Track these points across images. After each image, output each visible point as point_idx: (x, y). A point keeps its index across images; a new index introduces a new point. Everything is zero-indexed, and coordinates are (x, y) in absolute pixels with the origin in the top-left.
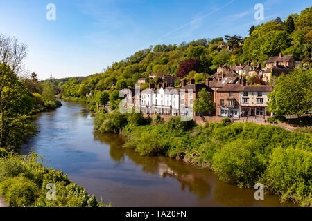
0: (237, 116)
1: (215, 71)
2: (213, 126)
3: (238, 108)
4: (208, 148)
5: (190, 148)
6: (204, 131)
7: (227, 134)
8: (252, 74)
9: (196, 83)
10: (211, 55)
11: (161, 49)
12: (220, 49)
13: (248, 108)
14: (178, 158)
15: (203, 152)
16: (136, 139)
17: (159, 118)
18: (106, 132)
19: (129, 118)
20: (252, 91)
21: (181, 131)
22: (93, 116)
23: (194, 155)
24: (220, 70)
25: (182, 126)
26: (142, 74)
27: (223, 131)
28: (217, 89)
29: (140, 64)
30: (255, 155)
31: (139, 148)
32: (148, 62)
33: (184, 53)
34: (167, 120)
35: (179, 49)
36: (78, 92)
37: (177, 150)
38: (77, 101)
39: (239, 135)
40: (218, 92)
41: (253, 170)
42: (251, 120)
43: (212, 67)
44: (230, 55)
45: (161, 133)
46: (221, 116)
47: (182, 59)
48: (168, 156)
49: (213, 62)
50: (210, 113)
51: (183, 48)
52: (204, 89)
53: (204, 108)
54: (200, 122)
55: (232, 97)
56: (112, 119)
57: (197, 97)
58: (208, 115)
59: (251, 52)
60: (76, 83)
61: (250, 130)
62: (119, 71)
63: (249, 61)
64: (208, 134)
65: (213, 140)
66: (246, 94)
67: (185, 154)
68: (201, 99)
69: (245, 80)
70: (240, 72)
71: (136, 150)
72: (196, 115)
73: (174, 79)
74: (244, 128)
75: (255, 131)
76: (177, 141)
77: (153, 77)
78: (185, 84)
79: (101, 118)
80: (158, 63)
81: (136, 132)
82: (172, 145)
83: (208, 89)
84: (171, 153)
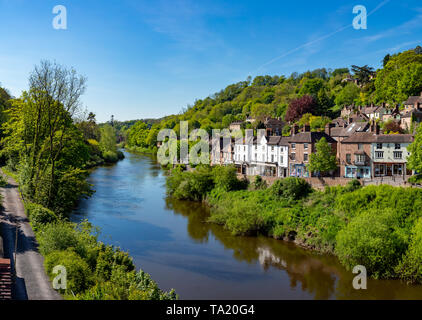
0: (369, 176)
1: (338, 113)
2: (336, 192)
3: (369, 165)
4: (329, 224)
5: (303, 224)
6: (324, 199)
7: (355, 202)
8: (387, 118)
9: (313, 130)
10: (333, 91)
11: (263, 81)
12: (344, 84)
13: (383, 164)
14: (286, 239)
15: (322, 230)
16: (226, 211)
17: (259, 180)
18: (182, 199)
19: (217, 179)
20: (388, 142)
21: (291, 199)
22: (166, 174)
23: (309, 234)
24: (345, 113)
25: (293, 192)
26: (236, 117)
27: (350, 199)
28: (341, 139)
29: (233, 103)
30: (393, 230)
31: (230, 225)
32: (245, 100)
33: (295, 87)
34: (270, 182)
35: (288, 82)
36: (147, 141)
37: (285, 227)
38: (144, 153)
39: (371, 203)
40: (342, 143)
41: (393, 252)
42: (387, 181)
43: (335, 109)
44: (359, 92)
45: (262, 202)
46: (347, 177)
47: (293, 96)
48: (272, 237)
49: (336, 101)
50: (331, 173)
51: (294, 80)
52: (323, 138)
53: (323, 166)
54: (317, 185)
55: (361, 151)
56: (193, 181)
57: (313, 150)
58: (328, 175)
59: (386, 89)
60: (145, 128)
61: (386, 195)
62: (204, 111)
63: (383, 101)
64: (330, 203)
65: (336, 211)
66: (380, 146)
67: (296, 233)
68: (319, 153)
69: (378, 127)
70: (372, 116)
71: (225, 227)
72: (313, 176)
73: (281, 124)
74: (377, 193)
75: (393, 198)
76: (284, 214)
77: (252, 121)
78: (296, 132)
79: (177, 178)
80: (259, 102)
81: (228, 200)
82: (278, 220)
83: (329, 139)
84: (277, 232)
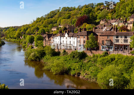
0: (112, 50)
1: (99, 23)
2: (97, 57)
3: (112, 46)
4: (94, 70)
5: (83, 70)
6: (92, 59)
7: (106, 61)
8: (121, 25)
9: (87, 30)
10: (96, 13)
11: (65, 9)
12: (102, 10)
13: (119, 45)
14: (76, 76)
15: (91, 72)
16: (51, 64)
17: (65, 51)
18: (32, 60)
19: (47, 52)
20: (121, 36)
21: (78, 59)
22: (24, 50)
23: (86, 74)
24: (102, 22)
25: (78, 56)
26: (55, 25)
27: (103, 60)
28: (100, 34)
29: (53, 19)
30: (123, 74)
31: (53, 70)
32: (58, 18)
33: (80, 12)
34: (69, 53)
35: (77, 9)
36: (15, 36)
37: (75, 71)
38: (14, 41)
39: (113, 62)
40: (100, 36)
41: (122, 83)
42: (120, 53)
43: (97, 21)
44: (108, 13)
45: (66, 60)
46: (102, 50)
47: (79, 16)
48: (70, 75)
49: (98, 17)
50: (95, 48)
51: (80, 9)
52: (92, 34)
53: (92, 46)
54: (89, 54)
55: (109, 39)
56: (36, 53)
57: (88, 39)
58: (94, 50)
59: (121, 11)
60: (14, 30)
61: (120, 59)
62: (41, 22)
63: (119, 17)
64: (95, 61)
65: (97, 65)
66: (117, 37)
67: (80, 73)
68: (90, 40)
69: (117, 29)
70: (114, 24)
71: (50, 71)
72: (87, 50)
73: (74, 28)
74: (116, 57)
75: (123, 60)
76: (75, 65)
77: (61, 26)
78: (80, 31)
79: (29, 51)
80: (64, 18)
81: (51, 60)
82: (72, 68)
83: (95, 34)
84: (72, 73)
